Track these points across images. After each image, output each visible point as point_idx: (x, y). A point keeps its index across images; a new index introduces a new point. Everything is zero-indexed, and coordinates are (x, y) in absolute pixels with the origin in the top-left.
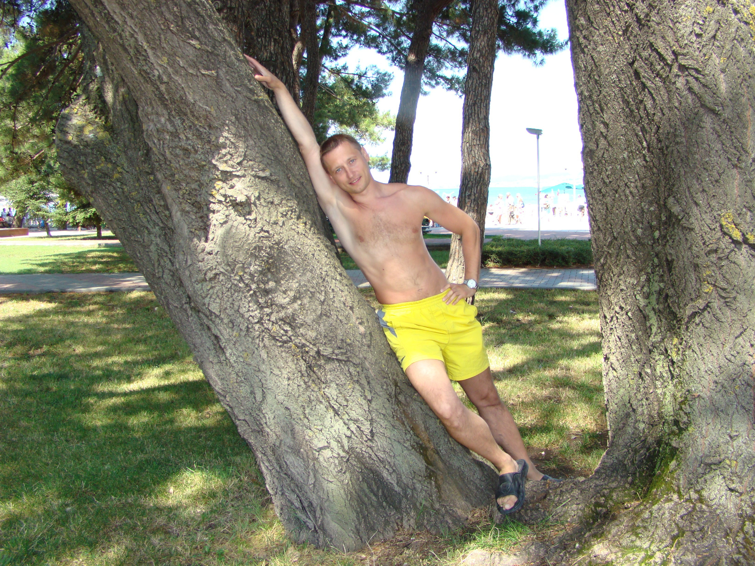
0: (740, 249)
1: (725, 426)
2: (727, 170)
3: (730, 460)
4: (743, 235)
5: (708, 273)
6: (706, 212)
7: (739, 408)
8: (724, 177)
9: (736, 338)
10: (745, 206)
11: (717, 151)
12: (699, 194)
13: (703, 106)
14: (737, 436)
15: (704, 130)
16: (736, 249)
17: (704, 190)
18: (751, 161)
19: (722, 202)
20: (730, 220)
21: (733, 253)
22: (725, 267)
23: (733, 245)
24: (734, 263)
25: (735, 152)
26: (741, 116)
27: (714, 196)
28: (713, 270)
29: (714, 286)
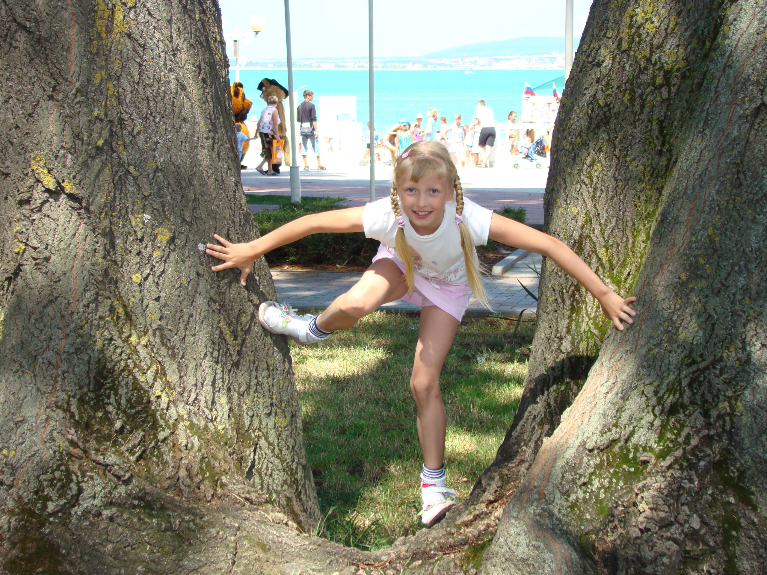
0: (57, 200)
1: (12, 411)
2: (42, 102)
3: (9, 451)
4: (58, 182)
5: (17, 228)
6: (20, 154)
7: (34, 390)
8: (38, 110)
9: (45, 307)
10: (62, 147)
11: (31, 78)
12: (13, 130)
13: (15, 20)
14: (21, 421)
15: (17, 50)
16: (51, 200)
17: (17, 127)
18: (74, 91)
19: (35, 142)
20: (42, 164)
21: (48, 205)
22: (36, 222)
23: (46, 195)
24: (48, 216)
25: (49, 80)
26: (60, 35)
27: (27, 133)
28: (25, 226)
29: (27, 245)
